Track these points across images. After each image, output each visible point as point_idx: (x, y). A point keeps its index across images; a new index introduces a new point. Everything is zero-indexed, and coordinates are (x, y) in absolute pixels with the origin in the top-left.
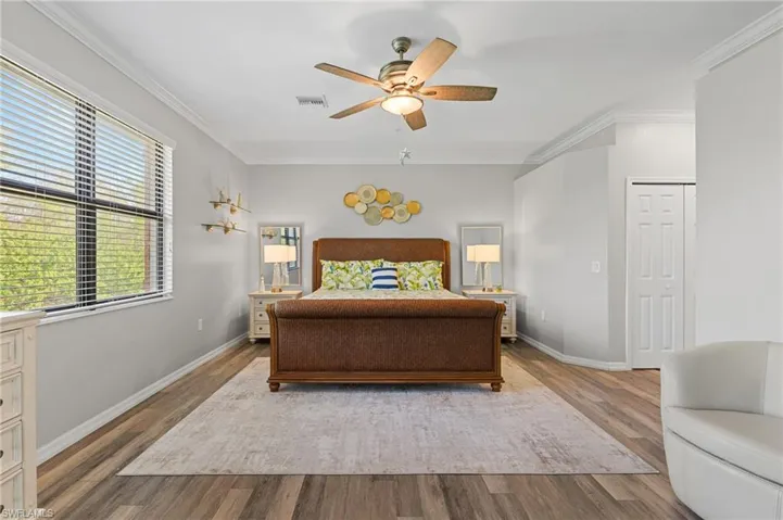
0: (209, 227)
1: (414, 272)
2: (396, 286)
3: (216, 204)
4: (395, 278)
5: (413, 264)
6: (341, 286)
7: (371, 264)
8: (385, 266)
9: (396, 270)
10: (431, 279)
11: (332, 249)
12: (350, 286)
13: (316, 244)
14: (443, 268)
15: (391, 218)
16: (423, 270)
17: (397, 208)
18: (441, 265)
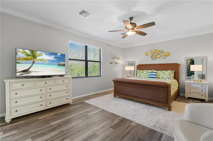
0: (111, 63)
1: (163, 74)
2: (156, 78)
3: (113, 58)
4: (156, 75)
5: (163, 71)
6: (141, 77)
7: (150, 71)
8: (154, 72)
9: (156, 73)
10: (169, 76)
11: (141, 67)
12: (143, 77)
13: (137, 66)
14: (175, 73)
15: (159, 58)
16: (166, 73)
17: (161, 55)
18: (173, 72)
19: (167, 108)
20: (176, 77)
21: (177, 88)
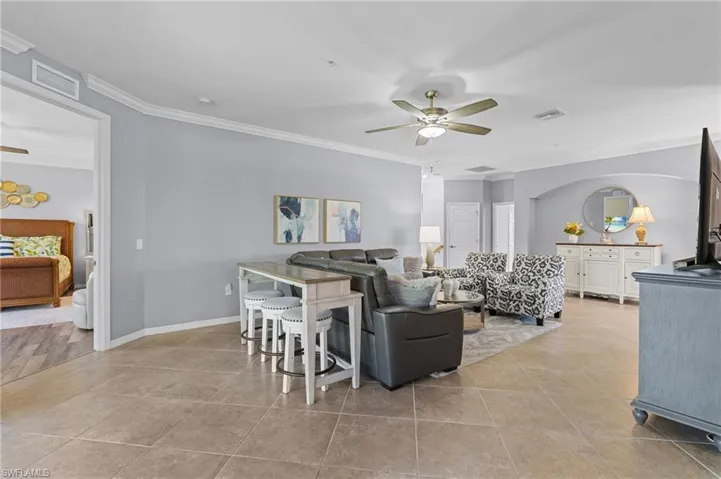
1: (32, 244)
2: (12, 254)
4: (12, 248)
5: (32, 238)
8: (3, 239)
9: (12, 242)
10: (48, 248)
14: (62, 241)
15: (19, 204)
16: (41, 242)
17: (24, 197)
18: (60, 239)
19: (52, 305)
20: (66, 249)
21: (69, 273)
